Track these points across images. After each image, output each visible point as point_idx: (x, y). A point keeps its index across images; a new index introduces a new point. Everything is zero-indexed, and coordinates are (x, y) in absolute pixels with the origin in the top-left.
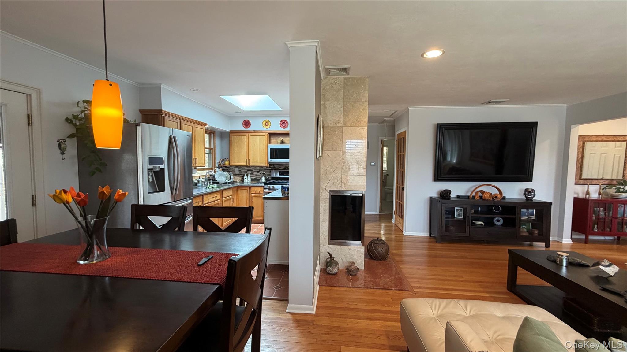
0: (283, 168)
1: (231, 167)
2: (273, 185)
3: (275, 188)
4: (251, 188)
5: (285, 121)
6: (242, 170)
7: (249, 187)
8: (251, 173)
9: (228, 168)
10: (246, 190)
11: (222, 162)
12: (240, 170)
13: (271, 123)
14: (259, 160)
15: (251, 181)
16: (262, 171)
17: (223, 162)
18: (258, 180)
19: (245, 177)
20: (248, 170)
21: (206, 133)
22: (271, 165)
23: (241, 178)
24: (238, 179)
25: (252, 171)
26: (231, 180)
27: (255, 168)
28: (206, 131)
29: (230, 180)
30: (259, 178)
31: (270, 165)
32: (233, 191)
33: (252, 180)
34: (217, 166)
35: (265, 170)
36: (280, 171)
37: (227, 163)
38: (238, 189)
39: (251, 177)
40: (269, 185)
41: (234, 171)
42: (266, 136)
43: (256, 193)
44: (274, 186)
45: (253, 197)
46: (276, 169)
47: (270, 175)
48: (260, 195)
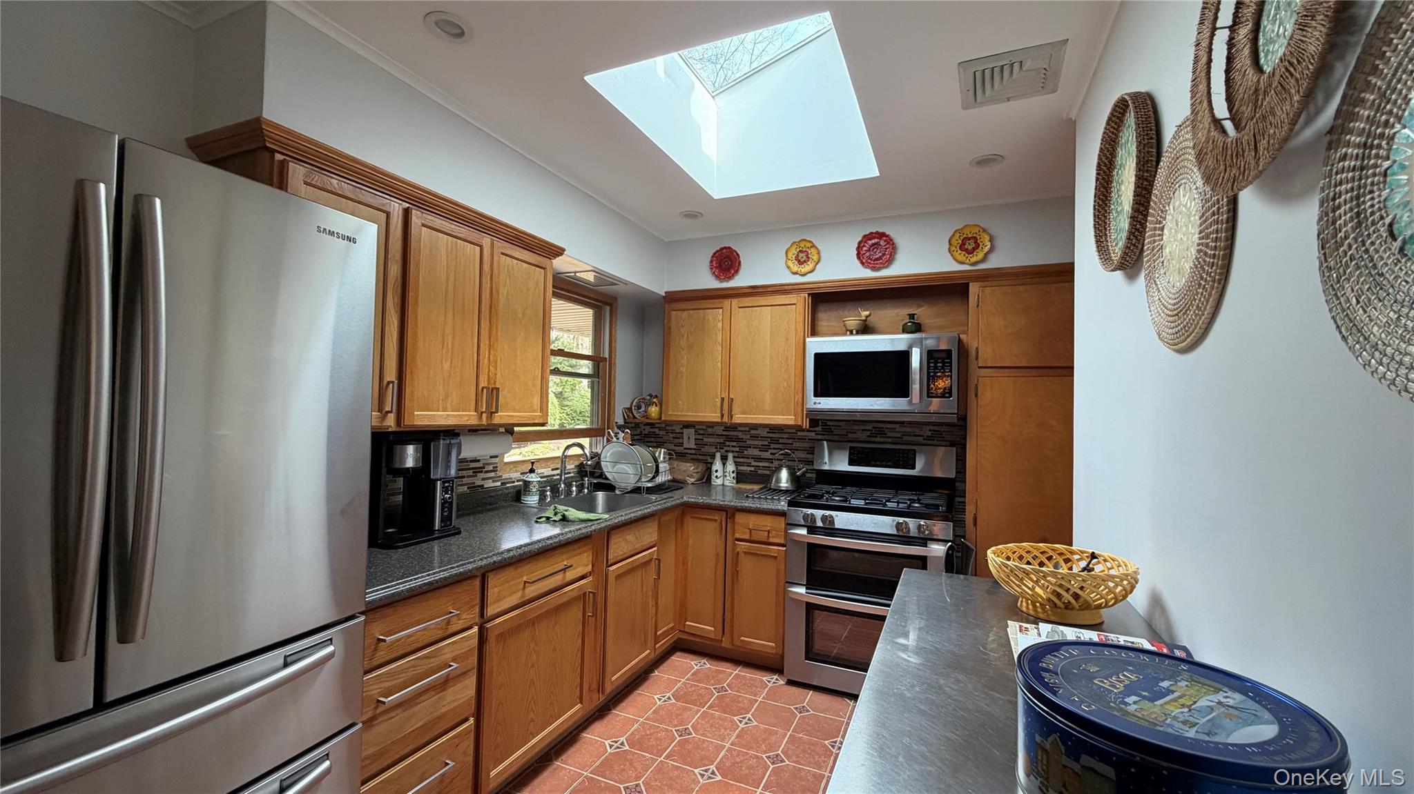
0: (863, 436)
1: (668, 428)
2: (827, 513)
3: (836, 527)
4: (733, 516)
5: (882, 235)
6: (705, 439)
7: (726, 511)
8: (737, 449)
9: (660, 429)
10: (716, 520)
11: (639, 407)
12: (700, 437)
13: (819, 253)
14: (768, 398)
15: (737, 483)
16: (781, 446)
17: (643, 409)
18: (765, 480)
19: (717, 465)
20: (729, 439)
21: (555, 295)
22: (818, 421)
23: (702, 467)
24: (689, 470)
25: (742, 444)
26: (660, 479)
27: (752, 432)
28: (554, 286)
29: (654, 477)
30: (768, 473)
31: (814, 422)
32: (659, 527)
33: (740, 478)
34: (621, 422)
35: (790, 441)
36: (851, 448)
37: (654, 410)
38: (683, 514)
39: (737, 464)
40: (810, 511)
41: (680, 441)
42: (800, 302)
43: (755, 538)
44: (831, 516)
45: (742, 555)
46: (836, 438)
47: (811, 463)
48: (766, 550)
